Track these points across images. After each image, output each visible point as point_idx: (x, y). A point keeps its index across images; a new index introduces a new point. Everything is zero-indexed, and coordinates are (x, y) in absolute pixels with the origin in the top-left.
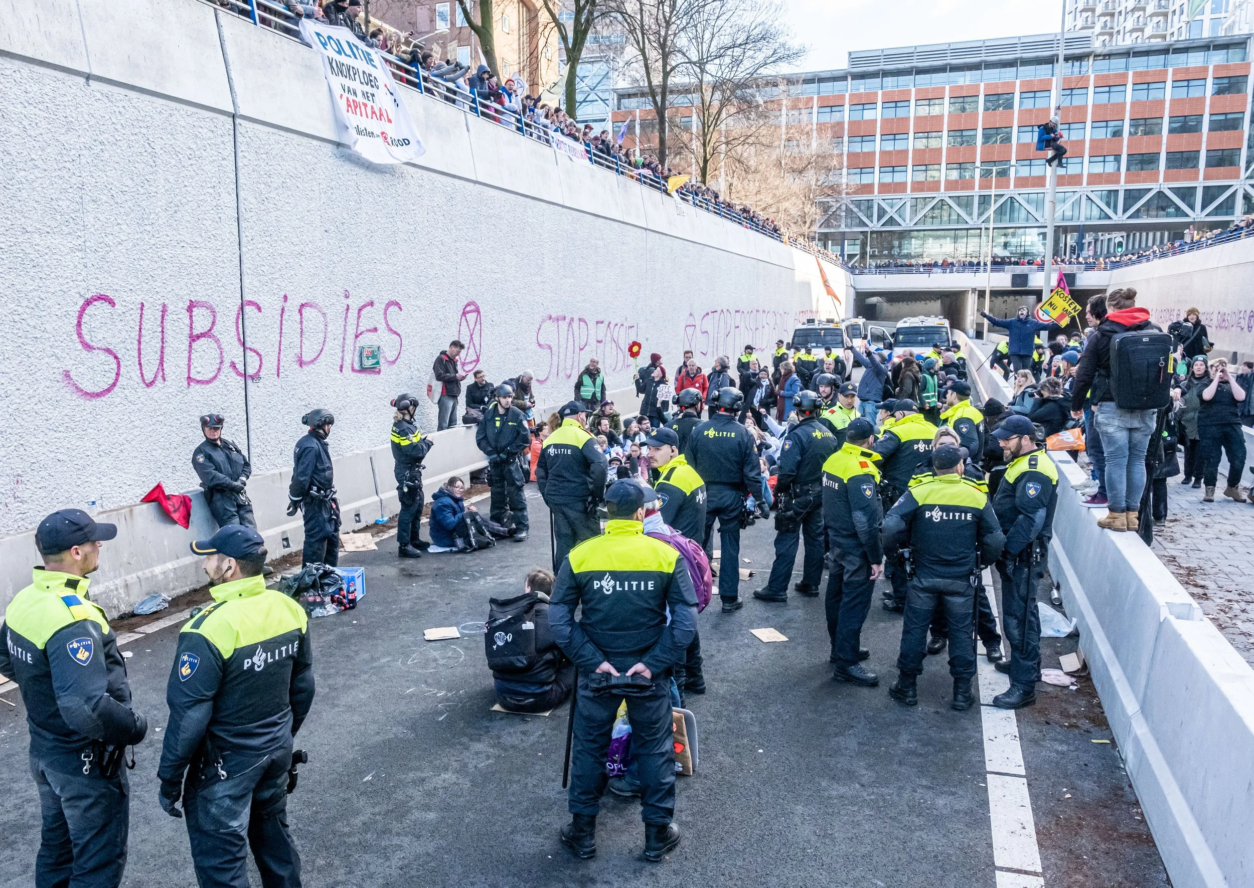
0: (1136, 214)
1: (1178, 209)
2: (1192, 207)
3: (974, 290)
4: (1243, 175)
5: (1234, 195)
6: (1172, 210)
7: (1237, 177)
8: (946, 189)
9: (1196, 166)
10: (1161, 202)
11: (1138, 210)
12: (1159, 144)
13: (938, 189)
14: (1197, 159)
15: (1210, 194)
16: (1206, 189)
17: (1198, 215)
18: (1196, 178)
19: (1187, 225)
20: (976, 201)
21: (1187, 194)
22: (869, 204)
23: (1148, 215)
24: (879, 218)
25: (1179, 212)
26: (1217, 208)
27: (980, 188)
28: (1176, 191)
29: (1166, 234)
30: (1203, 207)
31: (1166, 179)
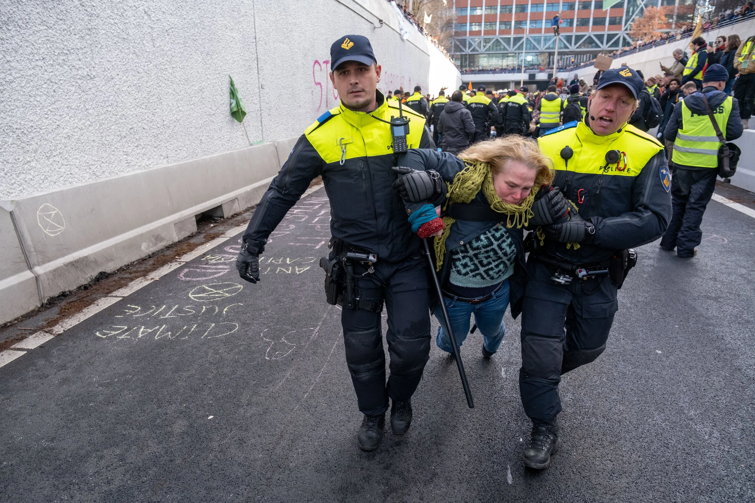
0: (580, 47)
1: (596, 44)
2: (602, 43)
3: (513, 81)
4: (623, 28)
5: (619, 38)
6: (594, 45)
7: (620, 29)
8: (500, 34)
9: (604, 24)
10: (590, 41)
11: (580, 45)
12: (590, 14)
13: (495, 34)
14: (605, 21)
15: (610, 37)
16: (608, 35)
17: (605, 47)
18: (604, 30)
19: (599, 52)
20: (512, 40)
21: (600, 37)
22: (465, 41)
23: (585, 47)
24: (469, 48)
25: (597, 46)
26: (612, 44)
27: (514, 33)
28: (596, 36)
29: (591, 55)
30: (607, 43)
31: (592, 30)
